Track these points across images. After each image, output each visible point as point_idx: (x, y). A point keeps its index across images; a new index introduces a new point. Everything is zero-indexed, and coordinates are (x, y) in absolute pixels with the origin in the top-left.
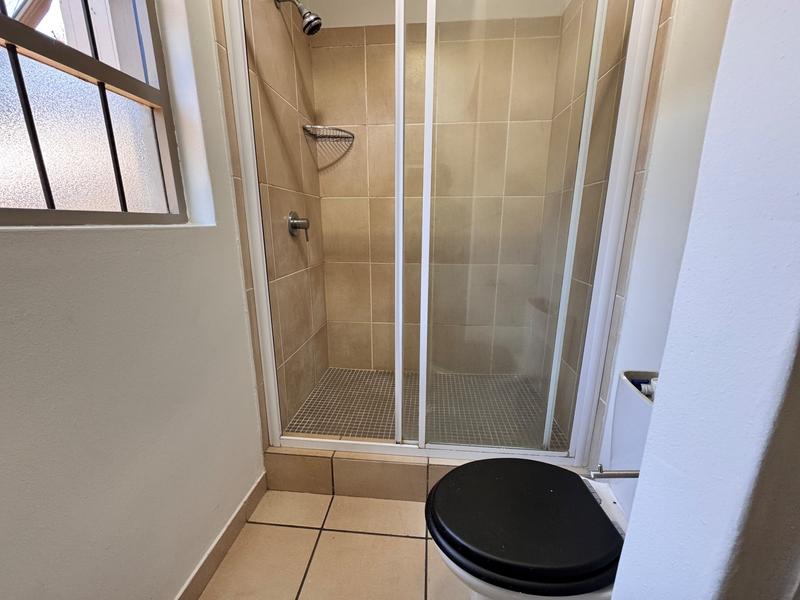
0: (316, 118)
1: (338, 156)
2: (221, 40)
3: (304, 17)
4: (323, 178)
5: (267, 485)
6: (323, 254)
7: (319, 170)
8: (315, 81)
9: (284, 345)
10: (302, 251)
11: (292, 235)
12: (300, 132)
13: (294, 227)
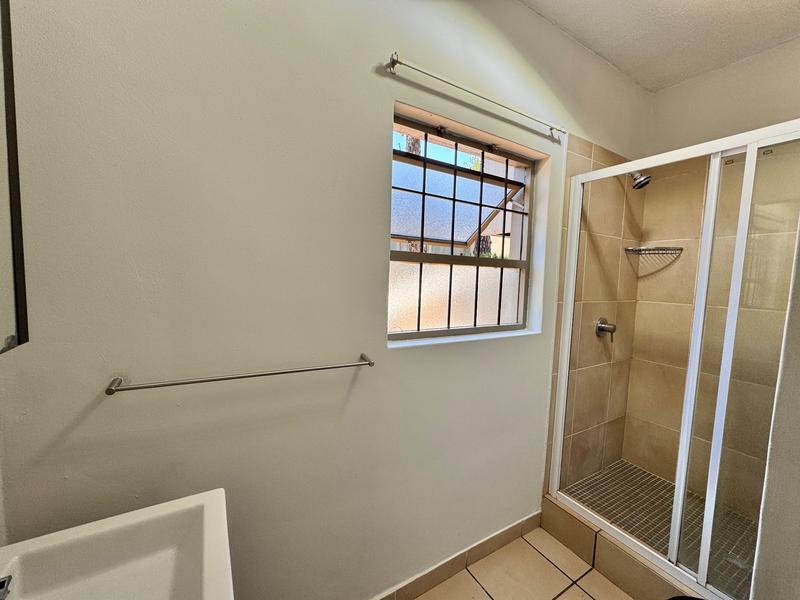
0: (642, 236)
1: (662, 266)
2: (565, 225)
3: (635, 179)
4: (641, 284)
5: (539, 522)
6: (632, 351)
7: (638, 278)
8: (645, 206)
9: (575, 421)
10: (606, 348)
11: (598, 335)
12: (622, 252)
13: (601, 330)
